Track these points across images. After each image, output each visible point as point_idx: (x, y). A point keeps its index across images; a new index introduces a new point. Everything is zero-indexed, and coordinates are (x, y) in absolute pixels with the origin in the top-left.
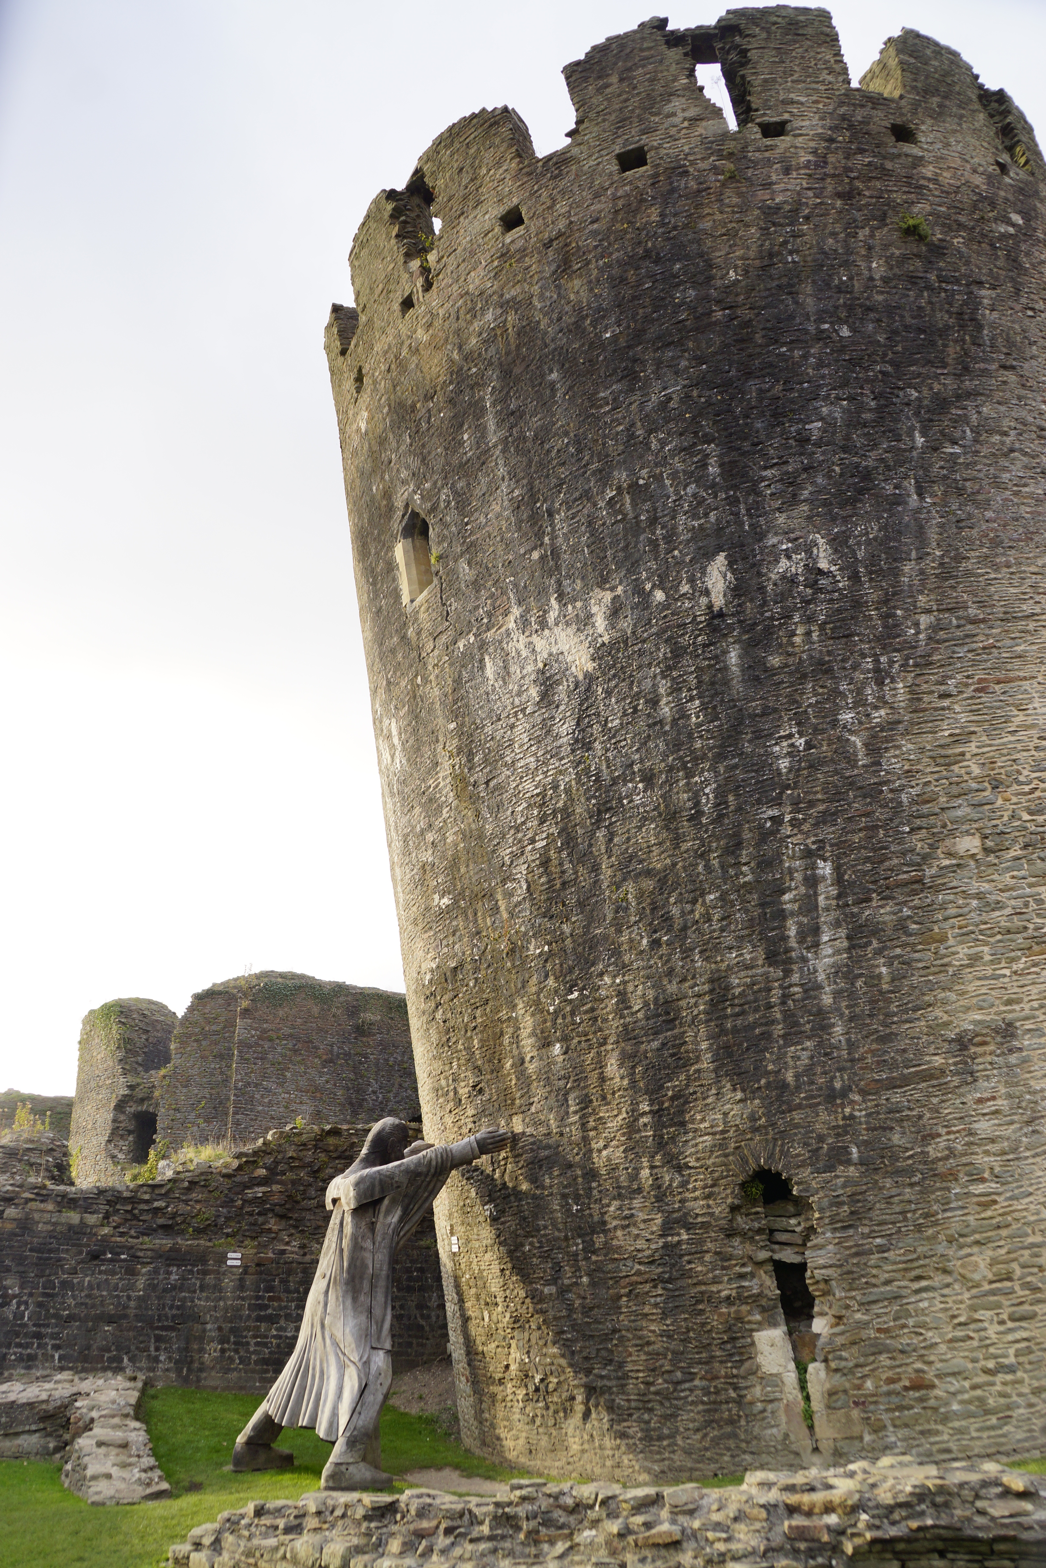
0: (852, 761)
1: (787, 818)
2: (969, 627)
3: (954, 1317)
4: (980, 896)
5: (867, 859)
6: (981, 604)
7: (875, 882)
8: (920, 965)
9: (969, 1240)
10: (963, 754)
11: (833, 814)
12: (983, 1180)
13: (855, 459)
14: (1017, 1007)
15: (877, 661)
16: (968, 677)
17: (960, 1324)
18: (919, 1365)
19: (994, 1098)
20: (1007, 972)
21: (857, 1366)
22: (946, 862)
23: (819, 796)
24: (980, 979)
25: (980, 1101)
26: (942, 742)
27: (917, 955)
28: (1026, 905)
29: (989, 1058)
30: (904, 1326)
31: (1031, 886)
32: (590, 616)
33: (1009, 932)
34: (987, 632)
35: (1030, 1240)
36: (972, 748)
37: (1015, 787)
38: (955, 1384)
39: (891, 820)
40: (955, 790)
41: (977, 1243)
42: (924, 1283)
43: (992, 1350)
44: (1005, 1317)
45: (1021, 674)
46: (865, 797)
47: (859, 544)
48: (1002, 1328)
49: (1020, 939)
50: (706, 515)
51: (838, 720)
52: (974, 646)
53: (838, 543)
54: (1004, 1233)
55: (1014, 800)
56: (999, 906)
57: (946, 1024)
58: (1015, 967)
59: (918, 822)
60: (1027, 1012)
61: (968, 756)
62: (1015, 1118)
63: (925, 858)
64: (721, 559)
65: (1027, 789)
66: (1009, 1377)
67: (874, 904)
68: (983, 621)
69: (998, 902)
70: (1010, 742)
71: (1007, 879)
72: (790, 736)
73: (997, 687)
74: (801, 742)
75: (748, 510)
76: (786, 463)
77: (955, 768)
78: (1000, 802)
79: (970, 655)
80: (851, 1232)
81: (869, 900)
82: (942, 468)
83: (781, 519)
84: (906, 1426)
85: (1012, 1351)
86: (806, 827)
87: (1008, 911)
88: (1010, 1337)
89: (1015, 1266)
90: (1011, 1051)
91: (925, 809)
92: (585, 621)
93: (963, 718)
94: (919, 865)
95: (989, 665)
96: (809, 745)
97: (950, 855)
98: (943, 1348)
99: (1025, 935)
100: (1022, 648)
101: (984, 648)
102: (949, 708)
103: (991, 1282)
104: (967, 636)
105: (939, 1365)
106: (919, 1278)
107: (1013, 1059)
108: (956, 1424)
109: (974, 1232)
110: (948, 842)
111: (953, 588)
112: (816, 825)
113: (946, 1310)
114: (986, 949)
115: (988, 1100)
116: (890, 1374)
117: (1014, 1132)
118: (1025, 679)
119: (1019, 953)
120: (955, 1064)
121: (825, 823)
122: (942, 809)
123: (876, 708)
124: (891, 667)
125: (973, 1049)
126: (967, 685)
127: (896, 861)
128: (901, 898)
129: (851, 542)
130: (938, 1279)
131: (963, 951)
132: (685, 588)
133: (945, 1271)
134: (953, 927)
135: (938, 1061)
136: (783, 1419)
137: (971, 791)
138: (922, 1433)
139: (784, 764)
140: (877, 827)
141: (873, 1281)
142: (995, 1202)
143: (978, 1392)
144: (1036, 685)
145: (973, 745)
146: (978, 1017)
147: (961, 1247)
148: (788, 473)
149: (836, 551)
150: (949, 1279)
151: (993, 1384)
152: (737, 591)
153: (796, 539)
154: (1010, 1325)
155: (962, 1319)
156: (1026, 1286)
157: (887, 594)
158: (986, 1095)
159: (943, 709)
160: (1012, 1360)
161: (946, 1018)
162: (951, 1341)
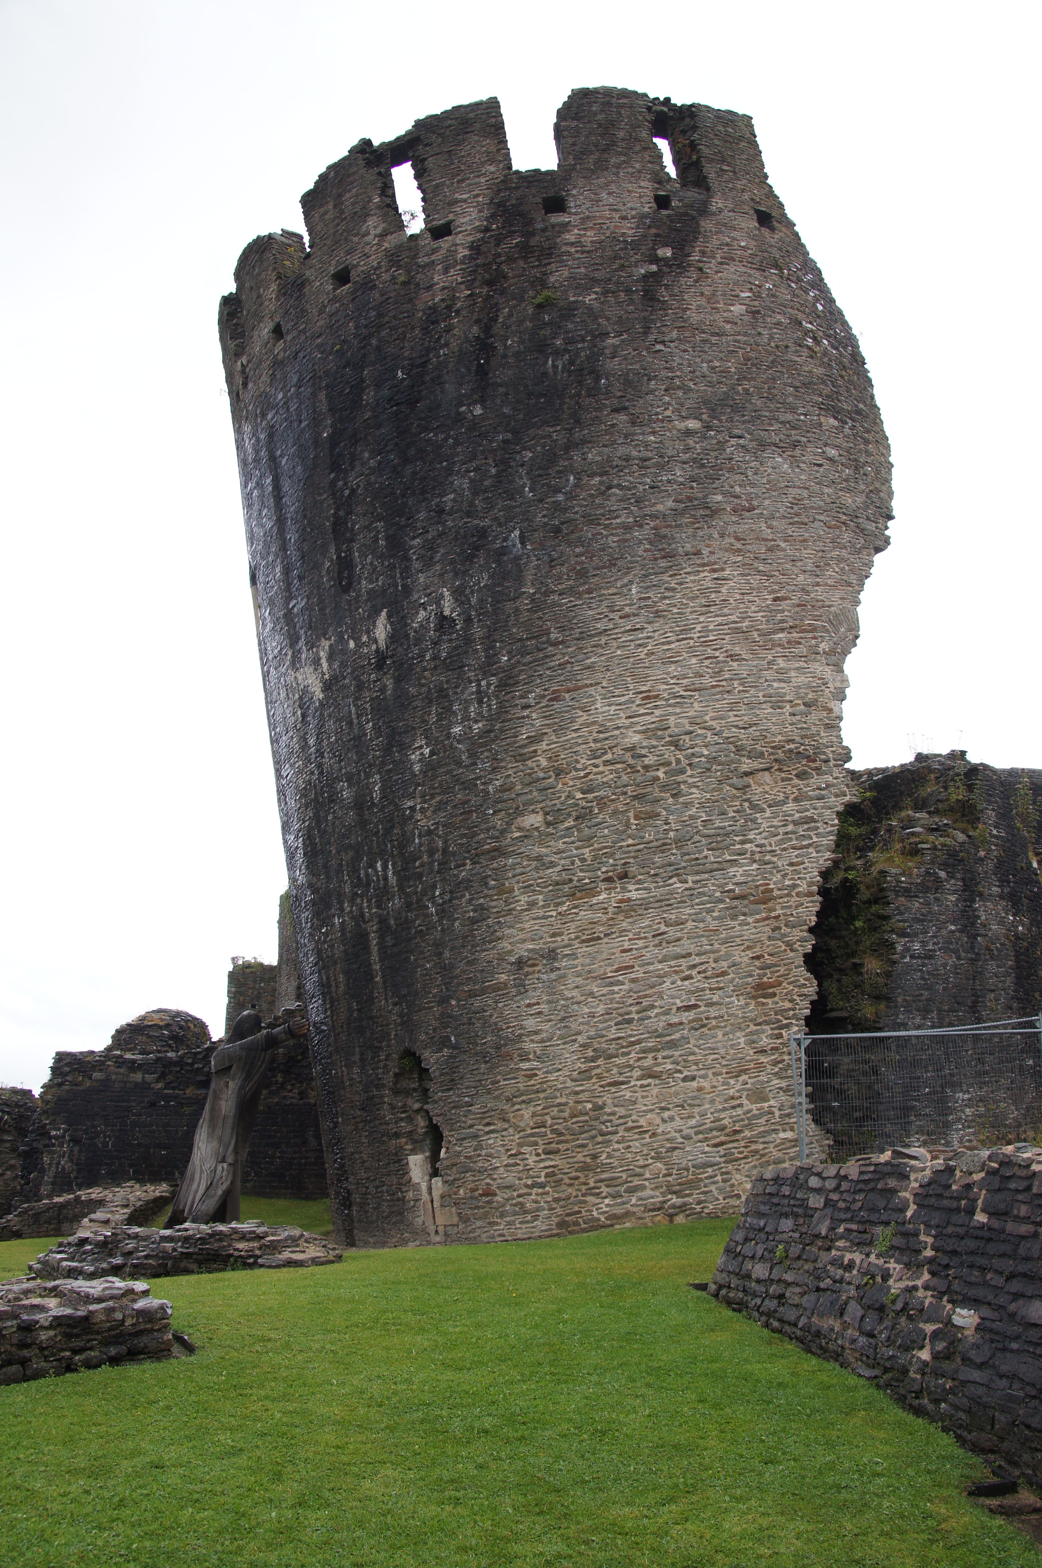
0: (459, 764)
1: (418, 807)
2: (550, 649)
3: (508, 1150)
4: (539, 858)
5: (464, 835)
6: (562, 629)
7: (469, 852)
8: (494, 910)
9: (519, 1100)
10: (535, 751)
11: (446, 803)
12: (529, 1060)
13: (476, 522)
14: (559, 939)
15: (479, 685)
16: (545, 690)
17: (512, 1155)
18: (488, 1181)
19: (538, 1004)
20: (554, 913)
21: (455, 1180)
22: (518, 834)
23: (437, 791)
24: (534, 919)
25: (529, 1005)
26: (521, 743)
27: (494, 903)
28: (573, 863)
29: (536, 976)
30: (479, 1155)
31: (577, 848)
32: (319, 659)
33: (557, 884)
34: (564, 651)
35: (558, 1101)
36: (544, 746)
37: (574, 773)
38: (508, 1194)
39: (481, 805)
40: (527, 780)
41: (523, 1102)
42: (492, 1127)
43: (531, 1173)
44: (540, 1151)
45: (589, 682)
46: (465, 789)
47: (472, 593)
48: (538, 1159)
49: (566, 888)
50: (377, 579)
51: (450, 733)
52: (552, 664)
53: (459, 594)
54: (542, 1095)
55: (571, 783)
56: (552, 864)
57: (510, 952)
58: (560, 910)
59: (499, 806)
60: (566, 942)
61: (539, 752)
62: (552, 1017)
63: (503, 832)
64: (384, 614)
65: (582, 774)
66: (540, 1190)
67: (468, 867)
68: (562, 642)
69: (552, 862)
70: (573, 738)
71: (560, 845)
72: (421, 747)
73: (567, 696)
74: (427, 751)
75: (401, 574)
76: (428, 531)
77: (529, 763)
78: (560, 786)
79: (548, 672)
80: (451, 1093)
81: (465, 865)
82: (544, 516)
83: (422, 578)
84: (481, 1218)
85: (543, 1174)
86: (429, 814)
87: (559, 868)
88: (542, 1165)
89: (548, 1118)
90: (552, 970)
91: (506, 796)
92: (316, 662)
93: (538, 723)
94: (498, 838)
95: (562, 678)
96: (432, 753)
97: (520, 829)
98: (502, 1170)
99: (570, 885)
100: (592, 660)
101: (560, 665)
102: (528, 717)
103: (532, 1128)
104: (547, 657)
105: (499, 1181)
106: (488, 1124)
107: (553, 976)
108: (508, 1219)
109: (522, 1095)
110: (519, 819)
111: (540, 618)
112: (434, 812)
113: (503, 1145)
114: (541, 897)
115: (534, 1004)
116: (472, 1185)
117: (551, 1027)
118: (591, 685)
119: (564, 899)
120: (515, 979)
121: (439, 810)
122: (518, 795)
123: (476, 722)
124: (488, 688)
125: (527, 969)
126: (544, 696)
127: (482, 836)
128: (485, 863)
129: (468, 591)
130: (500, 1125)
131: (524, 899)
132: (365, 638)
133: (504, 1120)
134: (518, 882)
135: (503, 977)
136: (422, 1212)
137: (538, 780)
138: (489, 1223)
139: (417, 768)
140: (471, 812)
141: (463, 1125)
142: (536, 1075)
143: (521, 1199)
144: (600, 689)
145: (544, 743)
146: (531, 947)
147: (514, 1105)
148: (427, 540)
149: (456, 600)
150: (507, 1126)
151: (530, 1194)
152: (393, 638)
153: (430, 594)
154: (543, 1156)
155: (513, 1152)
156: (554, 1131)
157: (489, 631)
158: (533, 1001)
159: (523, 717)
160: (543, 1179)
161: (509, 947)
162: (506, 1166)
